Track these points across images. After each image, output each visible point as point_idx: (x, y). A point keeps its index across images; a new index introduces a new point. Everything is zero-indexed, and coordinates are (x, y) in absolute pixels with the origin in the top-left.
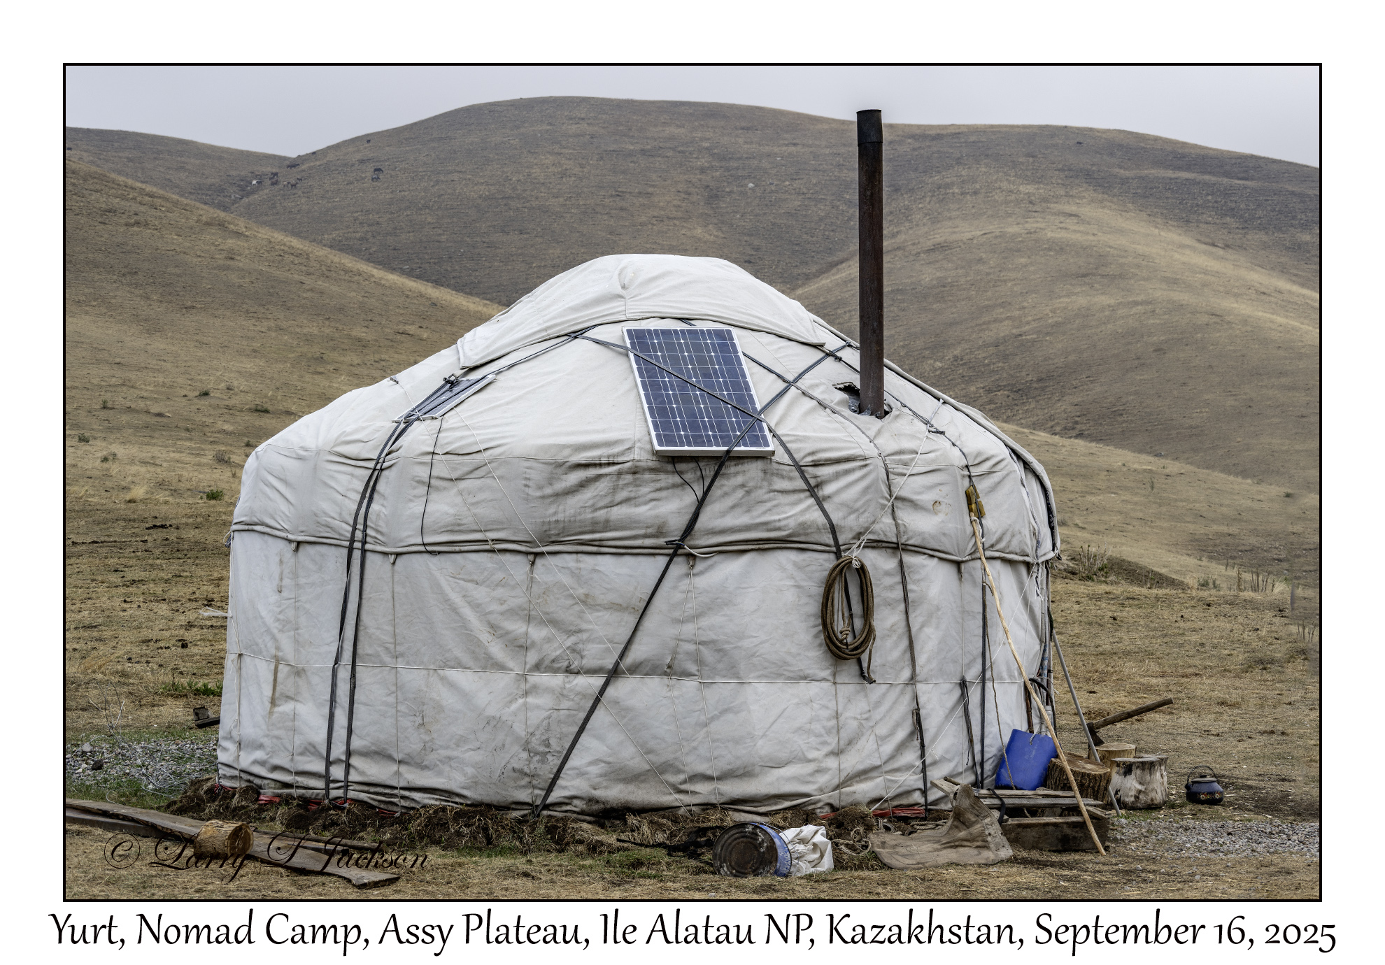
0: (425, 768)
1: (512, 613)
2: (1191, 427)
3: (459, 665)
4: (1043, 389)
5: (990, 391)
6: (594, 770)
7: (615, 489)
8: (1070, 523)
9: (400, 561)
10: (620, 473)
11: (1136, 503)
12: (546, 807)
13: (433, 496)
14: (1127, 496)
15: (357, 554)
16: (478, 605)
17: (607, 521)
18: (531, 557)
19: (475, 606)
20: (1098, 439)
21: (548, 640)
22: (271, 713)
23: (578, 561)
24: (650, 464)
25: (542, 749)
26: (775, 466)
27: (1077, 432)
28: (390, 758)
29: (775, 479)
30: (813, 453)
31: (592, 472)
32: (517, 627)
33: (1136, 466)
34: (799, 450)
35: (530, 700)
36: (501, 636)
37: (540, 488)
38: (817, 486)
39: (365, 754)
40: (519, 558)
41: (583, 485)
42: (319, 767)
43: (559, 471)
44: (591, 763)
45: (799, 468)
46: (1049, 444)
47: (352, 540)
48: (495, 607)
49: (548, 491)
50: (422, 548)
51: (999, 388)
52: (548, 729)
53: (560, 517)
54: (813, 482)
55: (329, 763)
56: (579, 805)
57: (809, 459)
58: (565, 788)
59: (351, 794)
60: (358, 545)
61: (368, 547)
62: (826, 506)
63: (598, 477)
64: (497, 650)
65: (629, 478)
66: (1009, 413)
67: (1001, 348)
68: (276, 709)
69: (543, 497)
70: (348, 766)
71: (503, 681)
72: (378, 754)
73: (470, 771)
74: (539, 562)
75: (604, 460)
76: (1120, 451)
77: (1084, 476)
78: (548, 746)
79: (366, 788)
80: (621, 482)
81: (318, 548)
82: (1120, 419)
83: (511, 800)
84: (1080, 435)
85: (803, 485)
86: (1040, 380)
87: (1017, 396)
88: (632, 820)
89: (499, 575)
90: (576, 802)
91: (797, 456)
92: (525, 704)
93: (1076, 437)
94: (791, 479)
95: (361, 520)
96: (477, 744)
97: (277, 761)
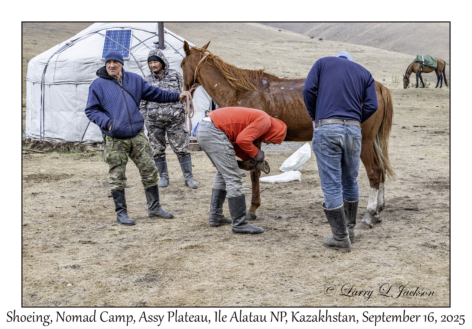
0: (58, 134)
1: (73, 98)
2: (421, 48)
3: (63, 110)
4: (386, 40)
5: (374, 41)
6: (92, 134)
7: (93, 69)
8: (387, 71)
9: (51, 86)
10: (94, 65)
11: (404, 66)
12: (82, 142)
13: (56, 71)
14: (402, 65)
15: (43, 85)
16: (66, 96)
17: (91, 76)
18: (76, 85)
19: (66, 97)
20: (399, 51)
21: (81, 104)
22: (31, 122)
23: (86, 86)
24: (101, 62)
25: (80, 129)
26: (131, 62)
27: (394, 50)
28: (51, 131)
29: (130, 65)
30: (141, 59)
31: (88, 65)
32: (74, 101)
33: (405, 57)
34: (137, 58)
35: (77, 118)
36: (71, 103)
37: (77, 69)
38: (141, 66)
39: (47, 131)
40: (74, 85)
41: (86, 68)
42: (39, 134)
43: (81, 65)
44: (91, 132)
45: (137, 62)
46: (385, 53)
47: (42, 82)
48: (69, 97)
49: (79, 69)
50: (54, 84)
51: (376, 40)
52: (81, 125)
53: (81, 75)
54: (140, 66)
55: (41, 133)
56: (89, 142)
57: (140, 60)
58: (86, 138)
59: (45, 140)
60: (43, 83)
61: (45, 83)
62: (143, 71)
63: (89, 66)
64: (70, 107)
65: (96, 66)
66: (378, 46)
67: (377, 30)
68: (32, 121)
69: (78, 71)
70: (44, 134)
71: (72, 114)
72: (49, 131)
73: (66, 134)
74: (78, 86)
75: (91, 62)
76: (402, 54)
77: (392, 60)
78: (81, 128)
79: (47, 139)
80: (94, 67)
81: (37, 84)
82: (404, 46)
83: (75, 141)
84: (395, 50)
85: (137, 66)
86: (386, 38)
87: (380, 42)
88: (98, 145)
89: (70, 89)
90: (88, 141)
91: (137, 60)
92: (76, 119)
93: (394, 51)
94: (134, 65)
95: (43, 78)
96: (67, 128)
97: (33, 133)
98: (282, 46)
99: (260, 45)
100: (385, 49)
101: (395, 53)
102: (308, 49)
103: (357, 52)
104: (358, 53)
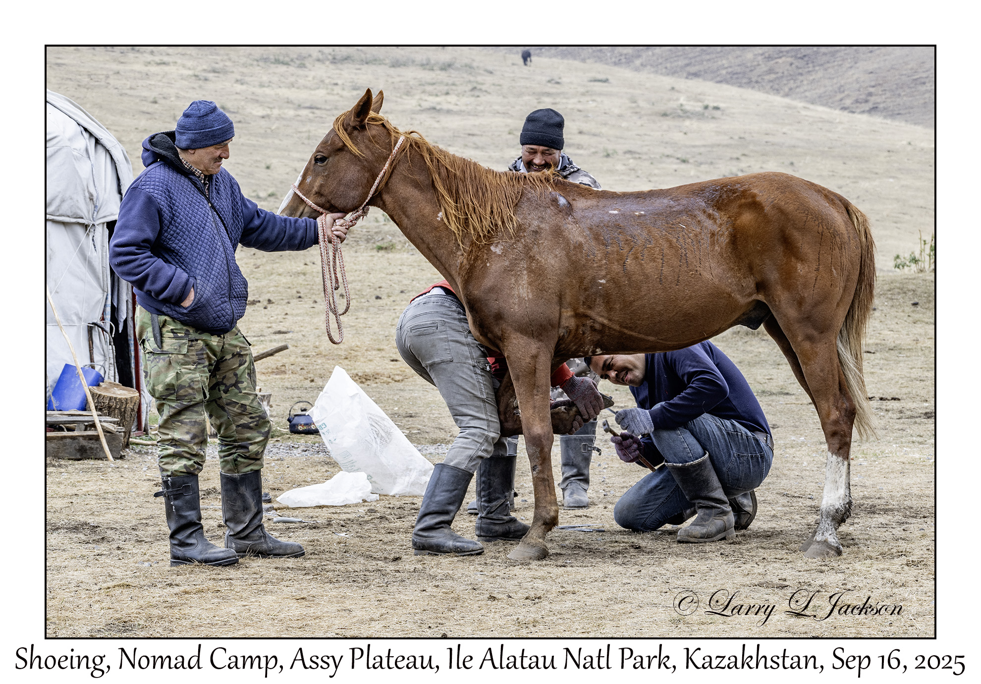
98: (301, 81)
99: (183, 78)
100: (824, 100)
101: (877, 120)
102: (432, 101)
103: (684, 114)
104: (687, 123)
